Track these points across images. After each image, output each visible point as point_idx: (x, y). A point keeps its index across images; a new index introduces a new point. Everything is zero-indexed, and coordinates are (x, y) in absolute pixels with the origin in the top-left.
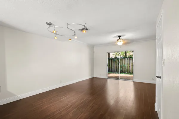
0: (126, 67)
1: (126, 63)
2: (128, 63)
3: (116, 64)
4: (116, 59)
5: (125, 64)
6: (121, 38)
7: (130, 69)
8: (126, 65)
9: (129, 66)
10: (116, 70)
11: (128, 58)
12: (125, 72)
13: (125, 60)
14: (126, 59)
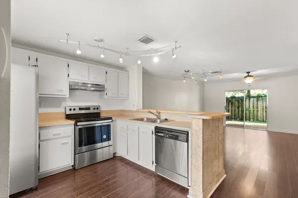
0: (252, 112)
1: (251, 106)
2: (255, 106)
3: (233, 107)
4: (234, 100)
5: (249, 108)
6: (250, 74)
7: (259, 115)
8: (251, 109)
9: (257, 111)
10: (233, 117)
11: (255, 97)
12: (250, 120)
13: (249, 101)
14: (252, 99)
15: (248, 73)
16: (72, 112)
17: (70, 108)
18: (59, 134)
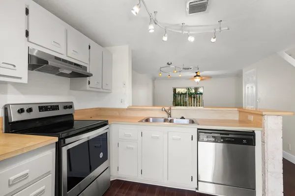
15: (196, 73)
16: (25, 116)
17: (21, 107)
18: (26, 176)
